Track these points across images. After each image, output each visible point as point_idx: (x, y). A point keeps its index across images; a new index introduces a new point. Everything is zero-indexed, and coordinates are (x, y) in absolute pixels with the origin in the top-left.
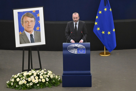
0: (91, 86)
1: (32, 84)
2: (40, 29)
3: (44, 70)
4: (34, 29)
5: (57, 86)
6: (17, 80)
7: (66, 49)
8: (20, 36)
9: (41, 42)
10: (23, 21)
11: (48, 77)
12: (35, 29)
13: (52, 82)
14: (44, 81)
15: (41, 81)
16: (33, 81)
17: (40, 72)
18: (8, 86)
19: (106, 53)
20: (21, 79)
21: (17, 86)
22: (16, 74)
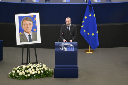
0: (78, 78)
1: (29, 75)
2: (36, 30)
3: (40, 64)
5: (50, 77)
6: (17, 72)
7: (58, 47)
8: (20, 36)
10: (22, 24)
11: (43, 69)
12: (32, 30)
13: (46, 74)
14: (39, 72)
15: (37, 72)
16: (30, 73)
17: (36, 65)
18: (10, 76)
19: (90, 51)
20: (21, 71)
21: (17, 76)
22: (17, 67)
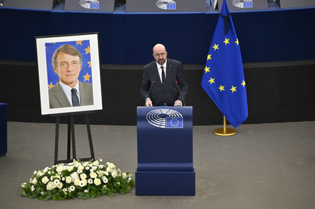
0: (194, 195)
1: (73, 190)
2: (91, 78)
3: (99, 161)
4: (79, 79)
5: (125, 193)
6: (43, 181)
7: (144, 118)
8: (50, 91)
9: (93, 104)
10: (56, 63)
11: (107, 174)
12: (81, 78)
13: (114, 186)
14: (98, 182)
15: (92, 183)
16: (76, 184)
17: (91, 165)
18: (24, 193)
19: (227, 131)
20: (52, 179)
21: (42, 193)
22: (42, 169)
